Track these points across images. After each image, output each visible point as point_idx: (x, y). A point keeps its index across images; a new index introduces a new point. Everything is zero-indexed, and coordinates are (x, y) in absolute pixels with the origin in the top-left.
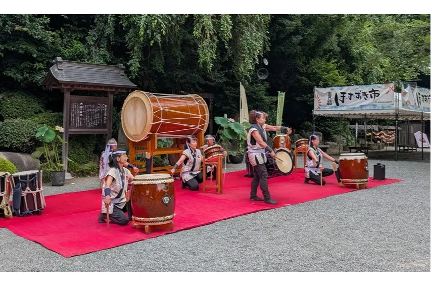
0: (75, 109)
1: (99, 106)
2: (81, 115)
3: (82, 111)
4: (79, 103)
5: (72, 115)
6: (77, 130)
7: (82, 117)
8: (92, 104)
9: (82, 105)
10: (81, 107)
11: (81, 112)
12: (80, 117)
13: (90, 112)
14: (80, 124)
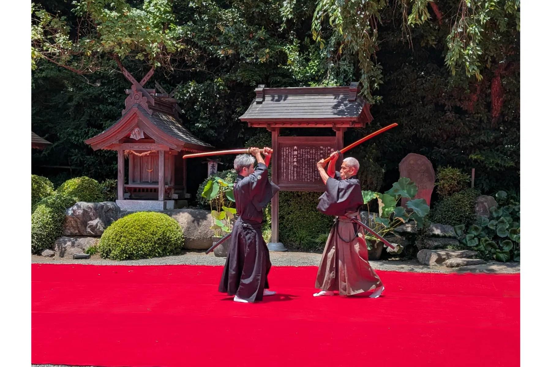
0: (287, 156)
1: (322, 150)
2: (295, 163)
3: (297, 158)
4: (291, 146)
5: (283, 164)
6: (291, 185)
7: (297, 167)
8: (311, 147)
9: (295, 150)
10: (296, 153)
11: (295, 160)
12: (294, 167)
13: (308, 160)
14: (294, 177)
